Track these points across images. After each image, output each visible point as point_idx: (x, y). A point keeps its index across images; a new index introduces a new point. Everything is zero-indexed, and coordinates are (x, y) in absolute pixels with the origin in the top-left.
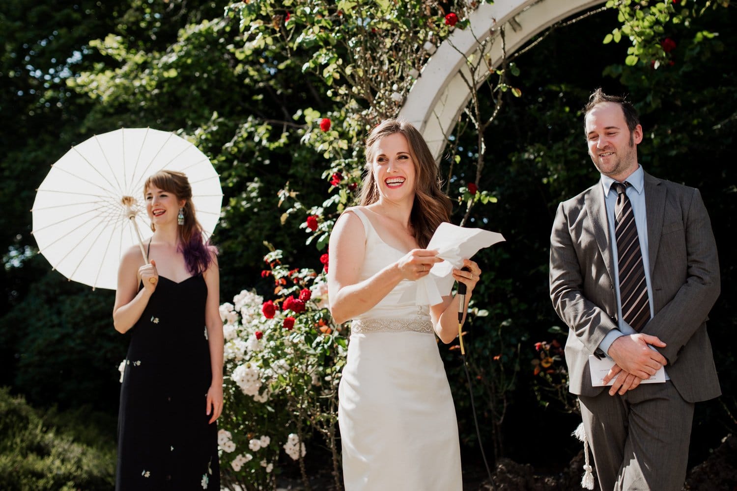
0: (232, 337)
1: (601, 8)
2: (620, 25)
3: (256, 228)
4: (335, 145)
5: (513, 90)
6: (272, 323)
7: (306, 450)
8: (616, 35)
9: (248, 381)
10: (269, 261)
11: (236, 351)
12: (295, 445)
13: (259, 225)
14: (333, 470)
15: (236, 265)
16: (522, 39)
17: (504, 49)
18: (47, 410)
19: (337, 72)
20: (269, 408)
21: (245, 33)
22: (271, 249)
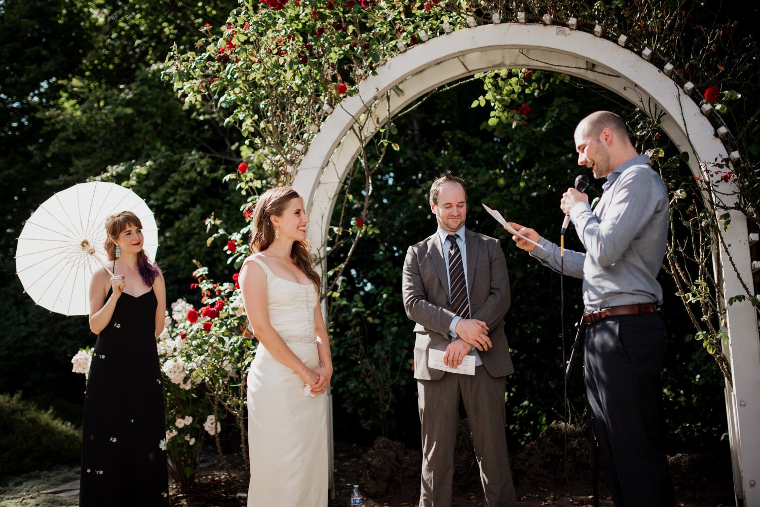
0: (165, 337)
1: (469, 79)
2: (484, 93)
3: (197, 246)
4: (250, 184)
5: (393, 145)
6: (196, 326)
7: (221, 428)
8: (482, 101)
9: (175, 372)
10: (197, 276)
11: (167, 348)
12: (212, 424)
13: (199, 243)
14: (241, 443)
15: (179, 276)
16: (404, 103)
17: (389, 110)
18: (12, 396)
19: (252, 126)
20: (194, 395)
21: (179, 91)
22: (198, 266)
